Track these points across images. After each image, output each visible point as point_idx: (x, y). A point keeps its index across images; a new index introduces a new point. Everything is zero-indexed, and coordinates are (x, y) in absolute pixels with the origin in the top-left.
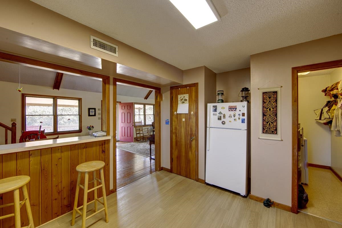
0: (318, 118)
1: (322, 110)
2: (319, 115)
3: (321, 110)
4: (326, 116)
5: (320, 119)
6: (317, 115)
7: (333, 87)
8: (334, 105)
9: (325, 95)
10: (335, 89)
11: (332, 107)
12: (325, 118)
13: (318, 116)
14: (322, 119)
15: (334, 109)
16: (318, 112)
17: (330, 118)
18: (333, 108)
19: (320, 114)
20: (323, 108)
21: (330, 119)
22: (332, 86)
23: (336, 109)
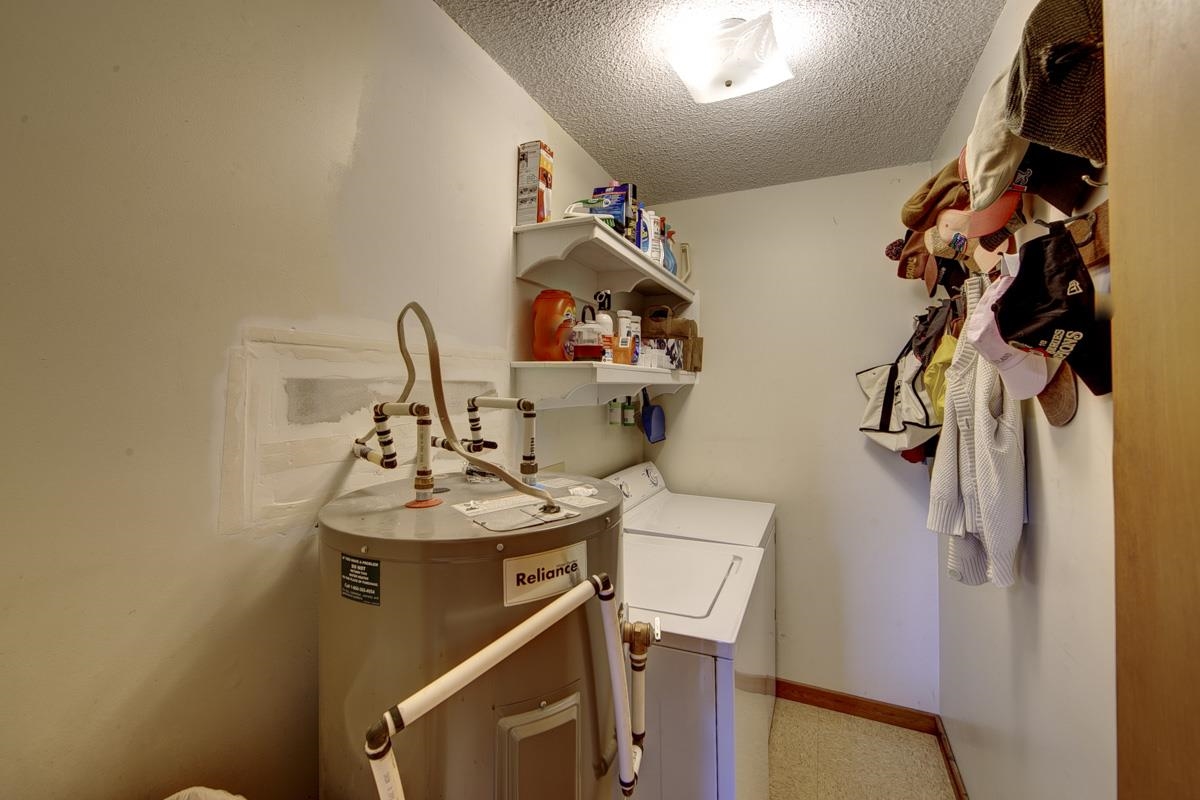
0: (875, 421)
1: (894, 372)
2: (877, 399)
3: (887, 372)
4: (908, 410)
5: (884, 426)
6: (868, 399)
7: (932, 192)
8: (947, 338)
9: (902, 273)
10: (947, 207)
11: (935, 349)
12: (904, 423)
13: (876, 407)
14: (894, 425)
15: (947, 364)
16: (875, 381)
17: (931, 423)
18: (939, 357)
19: (883, 395)
20: (898, 361)
21: (928, 426)
22: (931, 185)
23: (953, 363)
